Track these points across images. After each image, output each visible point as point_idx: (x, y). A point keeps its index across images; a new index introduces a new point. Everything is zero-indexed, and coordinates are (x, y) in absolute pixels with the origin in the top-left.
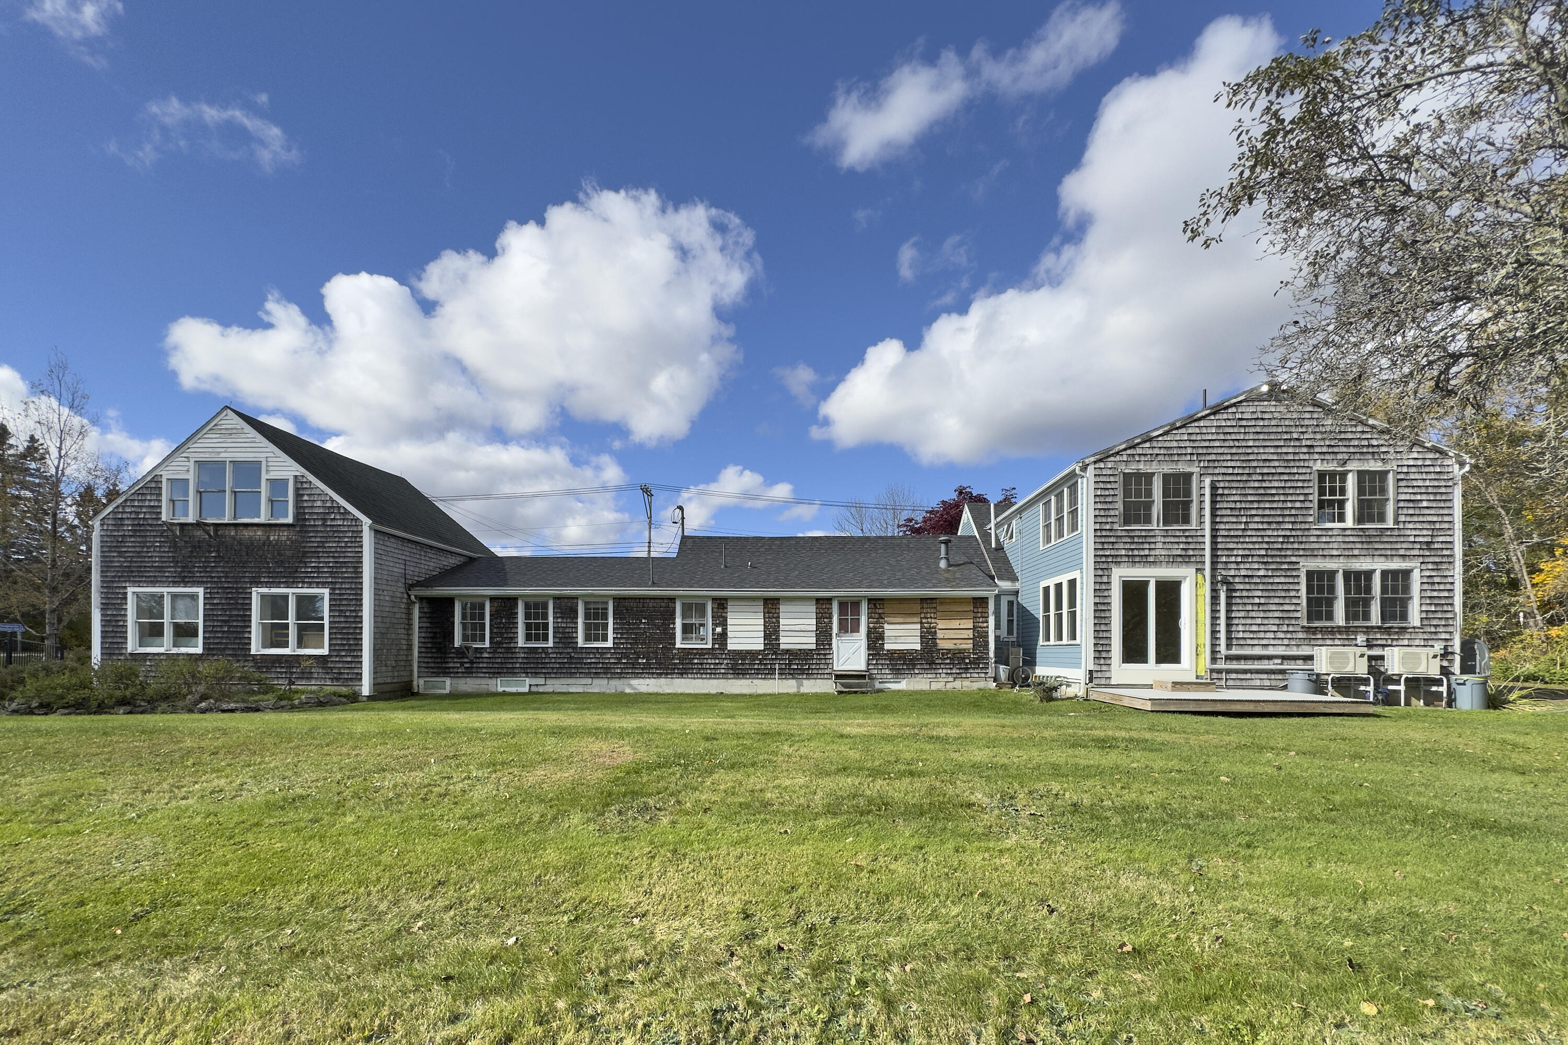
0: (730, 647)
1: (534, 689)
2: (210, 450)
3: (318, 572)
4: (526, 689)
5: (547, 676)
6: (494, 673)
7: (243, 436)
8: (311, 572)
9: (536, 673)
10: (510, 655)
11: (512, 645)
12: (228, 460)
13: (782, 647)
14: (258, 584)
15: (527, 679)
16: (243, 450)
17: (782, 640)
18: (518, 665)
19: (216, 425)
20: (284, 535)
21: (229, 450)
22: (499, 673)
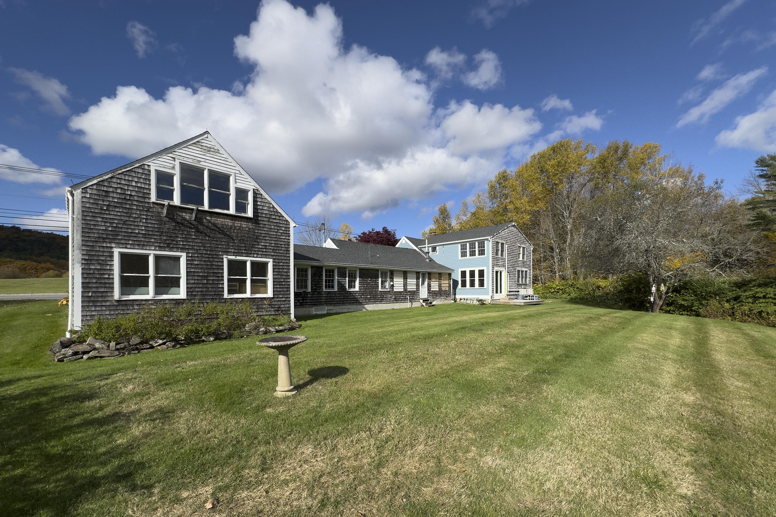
0: (395, 290)
1: (329, 312)
2: (193, 158)
3: (266, 249)
4: (325, 312)
5: (335, 304)
6: (313, 305)
7: (218, 155)
8: (262, 248)
9: (331, 304)
10: (320, 296)
11: (321, 290)
12: (207, 168)
13: (408, 290)
14: (227, 253)
15: (326, 307)
16: (219, 164)
17: (408, 287)
18: (323, 300)
19: (198, 142)
20: (244, 224)
21: (207, 161)
22: (315, 305)
